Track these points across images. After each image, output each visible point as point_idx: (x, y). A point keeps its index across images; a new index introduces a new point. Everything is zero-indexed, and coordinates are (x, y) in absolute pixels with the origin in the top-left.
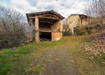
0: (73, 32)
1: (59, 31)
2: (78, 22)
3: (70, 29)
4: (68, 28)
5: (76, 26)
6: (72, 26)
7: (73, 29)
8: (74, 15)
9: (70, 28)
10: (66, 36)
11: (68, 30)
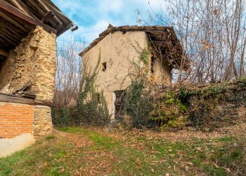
0: (111, 109)
1: (28, 95)
2: (142, 65)
3: (98, 97)
4: (88, 88)
5: (128, 82)
6: (109, 85)
7: (114, 95)
8: (124, 30)
9: (98, 90)
10: (77, 124)
11: (89, 98)
